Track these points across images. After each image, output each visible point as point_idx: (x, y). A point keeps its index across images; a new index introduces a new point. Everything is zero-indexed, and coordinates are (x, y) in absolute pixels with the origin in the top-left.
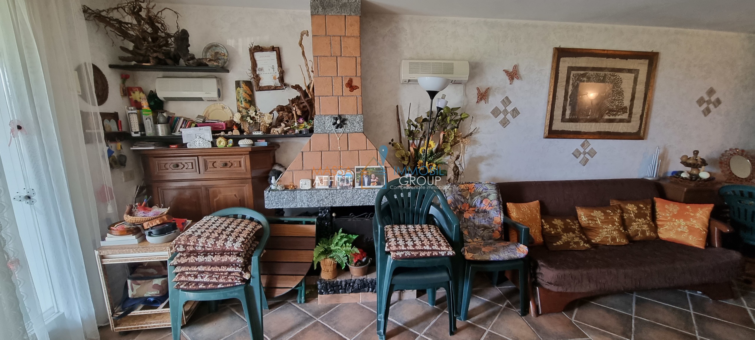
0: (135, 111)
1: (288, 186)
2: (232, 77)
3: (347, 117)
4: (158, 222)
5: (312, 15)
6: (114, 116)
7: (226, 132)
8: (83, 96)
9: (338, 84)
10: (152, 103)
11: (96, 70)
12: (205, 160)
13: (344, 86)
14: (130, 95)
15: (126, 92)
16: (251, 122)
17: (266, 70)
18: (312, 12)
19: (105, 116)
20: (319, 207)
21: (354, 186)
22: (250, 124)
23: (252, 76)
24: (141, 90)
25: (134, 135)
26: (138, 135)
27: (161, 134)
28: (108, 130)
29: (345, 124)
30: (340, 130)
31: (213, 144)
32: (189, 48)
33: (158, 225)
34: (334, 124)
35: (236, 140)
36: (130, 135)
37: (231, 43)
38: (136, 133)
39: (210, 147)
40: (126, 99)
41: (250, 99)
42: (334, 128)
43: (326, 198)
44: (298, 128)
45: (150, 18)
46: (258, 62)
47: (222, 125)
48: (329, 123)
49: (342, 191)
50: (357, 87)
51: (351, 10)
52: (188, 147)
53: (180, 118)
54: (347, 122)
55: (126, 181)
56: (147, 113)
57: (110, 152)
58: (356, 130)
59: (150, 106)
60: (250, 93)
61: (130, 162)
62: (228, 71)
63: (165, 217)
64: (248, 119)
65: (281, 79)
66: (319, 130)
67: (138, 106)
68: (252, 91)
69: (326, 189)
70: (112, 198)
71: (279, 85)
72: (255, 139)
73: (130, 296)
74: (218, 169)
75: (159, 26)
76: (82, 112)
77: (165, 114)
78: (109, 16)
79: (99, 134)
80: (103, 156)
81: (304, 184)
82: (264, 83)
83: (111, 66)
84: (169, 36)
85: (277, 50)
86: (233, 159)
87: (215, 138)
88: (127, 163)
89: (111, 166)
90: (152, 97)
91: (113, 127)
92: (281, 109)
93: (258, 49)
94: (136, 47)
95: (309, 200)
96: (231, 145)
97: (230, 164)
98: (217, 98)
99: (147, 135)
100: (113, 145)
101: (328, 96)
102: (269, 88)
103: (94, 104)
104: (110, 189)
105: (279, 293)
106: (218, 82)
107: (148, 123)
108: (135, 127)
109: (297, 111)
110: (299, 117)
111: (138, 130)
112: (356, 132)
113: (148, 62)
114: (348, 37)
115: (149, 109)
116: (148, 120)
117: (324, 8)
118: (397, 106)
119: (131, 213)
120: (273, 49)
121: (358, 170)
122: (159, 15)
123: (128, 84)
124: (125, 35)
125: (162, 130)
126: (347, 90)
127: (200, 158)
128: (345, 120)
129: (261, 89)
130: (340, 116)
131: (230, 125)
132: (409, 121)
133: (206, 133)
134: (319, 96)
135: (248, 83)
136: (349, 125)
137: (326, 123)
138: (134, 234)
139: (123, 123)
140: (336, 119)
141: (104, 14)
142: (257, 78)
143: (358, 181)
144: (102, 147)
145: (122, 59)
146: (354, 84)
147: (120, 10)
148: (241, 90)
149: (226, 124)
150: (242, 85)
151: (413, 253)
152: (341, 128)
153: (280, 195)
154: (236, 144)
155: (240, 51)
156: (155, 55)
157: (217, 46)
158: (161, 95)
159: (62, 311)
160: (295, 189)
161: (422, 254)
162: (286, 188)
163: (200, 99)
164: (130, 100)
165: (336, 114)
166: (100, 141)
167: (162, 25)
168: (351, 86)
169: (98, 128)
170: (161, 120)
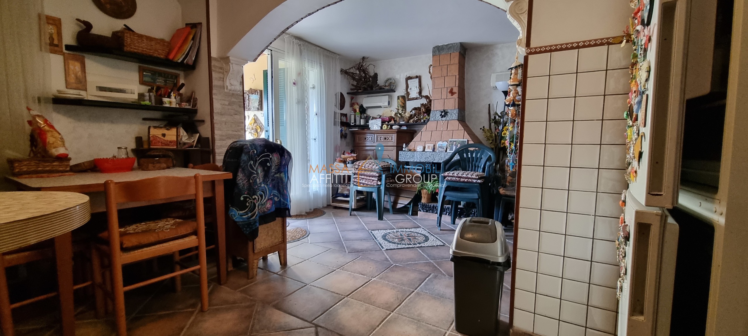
0: (353, 113)
1: (411, 149)
2: (396, 95)
3: (448, 111)
4: (352, 159)
5: (433, 56)
6: (345, 115)
7: (388, 122)
8: (336, 106)
9: (444, 91)
10: (361, 110)
11: (341, 94)
12: (377, 136)
13: (448, 93)
14: (353, 106)
15: (352, 105)
16: (400, 116)
17: (413, 89)
18: (433, 55)
19: (342, 115)
20: (426, 162)
21: (446, 151)
22: (399, 117)
23: (406, 93)
24: (358, 104)
25: (352, 124)
26: (353, 124)
27: (362, 124)
28: (342, 121)
29: (447, 115)
30: (444, 119)
31: (381, 128)
32: (378, 81)
33: (352, 160)
34: (440, 115)
35: (392, 126)
36: (350, 124)
37: (397, 77)
38: (353, 123)
39: (380, 129)
40: (351, 108)
41: (403, 105)
42: (440, 117)
43: (430, 156)
44: (423, 119)
45: (363, 70)
46: (409, 85)
47: (387, 119)
48: (438, 114)
49: (439, 153)
50: (455, 93)
51: (454, 49)
52: (371, 129)
53: (371, 117)
54: (448, 114)
55: (346, 146)
56: (358, 114)
57: (341, 131)
58: (453, 118)
59: (360, 111)
60: (404, 102)
61: (349, 136)
62: (395, 92)
63: (355, 157)
64: (398, 114)
65: (420, 93)
66: (433, 119)
67: (355, 111)
68: (405, 101)
69: (431, 152)
70: (339, 151)
71: (419, 96)
72: (401, 126)
73: (339, 192)
74: (382, 140)
75: (367, 72)
76: (334, 112)
77: (365, 115)
78: (349, 71)
79: (339, 121)
80: (339, 132)
81: (419, 148)
82: (411, 96)
83: (348, 93)
84: (370, 77)
85: (419, 78)
86: (388, 136)
87: (382, 125)
88: (347, 137)
89: (341, 137)
90: (361, 107)
91: (344, 119)
92: (415, 109)
93: (409, 78)
94: (357, 84)
95: (421, 157)
96: (389, 128)
97: (387, 138)
98: (388, 106)
99: (357, 124)
100: (343, 128)
101: (438, 99)
102: (413, 99)
103: (339, 109)
104: (339, 146)
105: (399, 206)
106: (389, 97)
107: (358, 119)
108: (353, 121)
109: (423, 109)
110: (424, 113)
111: (353, 122)
112: (453, 120)
113: (361, 90)
114: (452, 64)
115: (359, 112)
116: (358, 118)
117: (439, 51)
118: (489, 105)
119: (343, 154)
120: (417, 77)
121: (450, 141)
122: (367, 68)
123: (353, 101)
124: (354, 79)
125: (362, 122)
126: (449, 95)
127: (375, 135)
128: (447, 112)
129: (409, 100)
130: (444, 111)
131: (391, 118)
132: (496, 114)
133: (379, 122)
134: (434, 100)
135: (403, 97)
136: (449, 115)
137: (437, 115)
138: (343, 163)
139: (348, 119)
140: (442, 112)
141: (348, 71)
142: (408, 94)
143: (450, 148)
144: (339, 128)
145: (352, 89)
146: (454, 91)
147: (353, 68)
148: (399, 101)
149: (389, 118)
150: (400, 98)
151: (457, 178)
152: (444, 117)
153: (406, 154)
154: (391, 128)
155: (402, 80)
156: (363, 86)
157: (391, 79)
158: (365, 106)
159: (317, 190)
160: (415, 151)
161: (462, 180)
162: (410, 150)
163: (380, 107)
164: (353, 108)
165: (442, 109)
166: (339, 126)
167: (368, 72)
168: (452, 93)
169: (339, 119)
170: (363, 117)
